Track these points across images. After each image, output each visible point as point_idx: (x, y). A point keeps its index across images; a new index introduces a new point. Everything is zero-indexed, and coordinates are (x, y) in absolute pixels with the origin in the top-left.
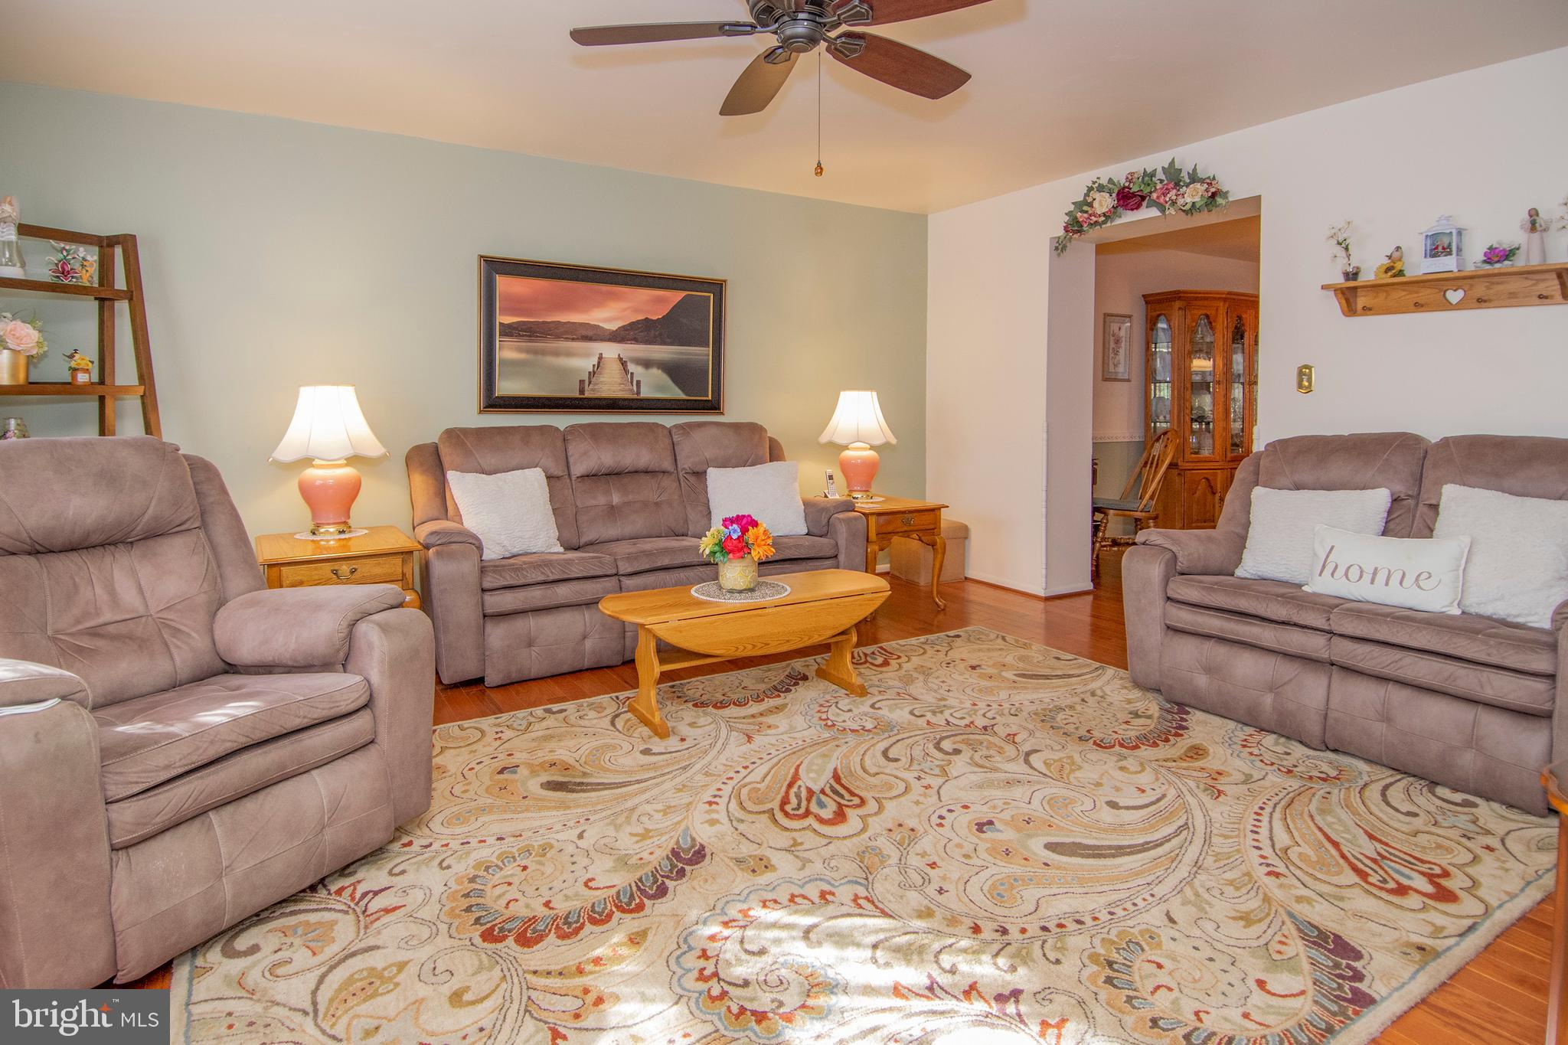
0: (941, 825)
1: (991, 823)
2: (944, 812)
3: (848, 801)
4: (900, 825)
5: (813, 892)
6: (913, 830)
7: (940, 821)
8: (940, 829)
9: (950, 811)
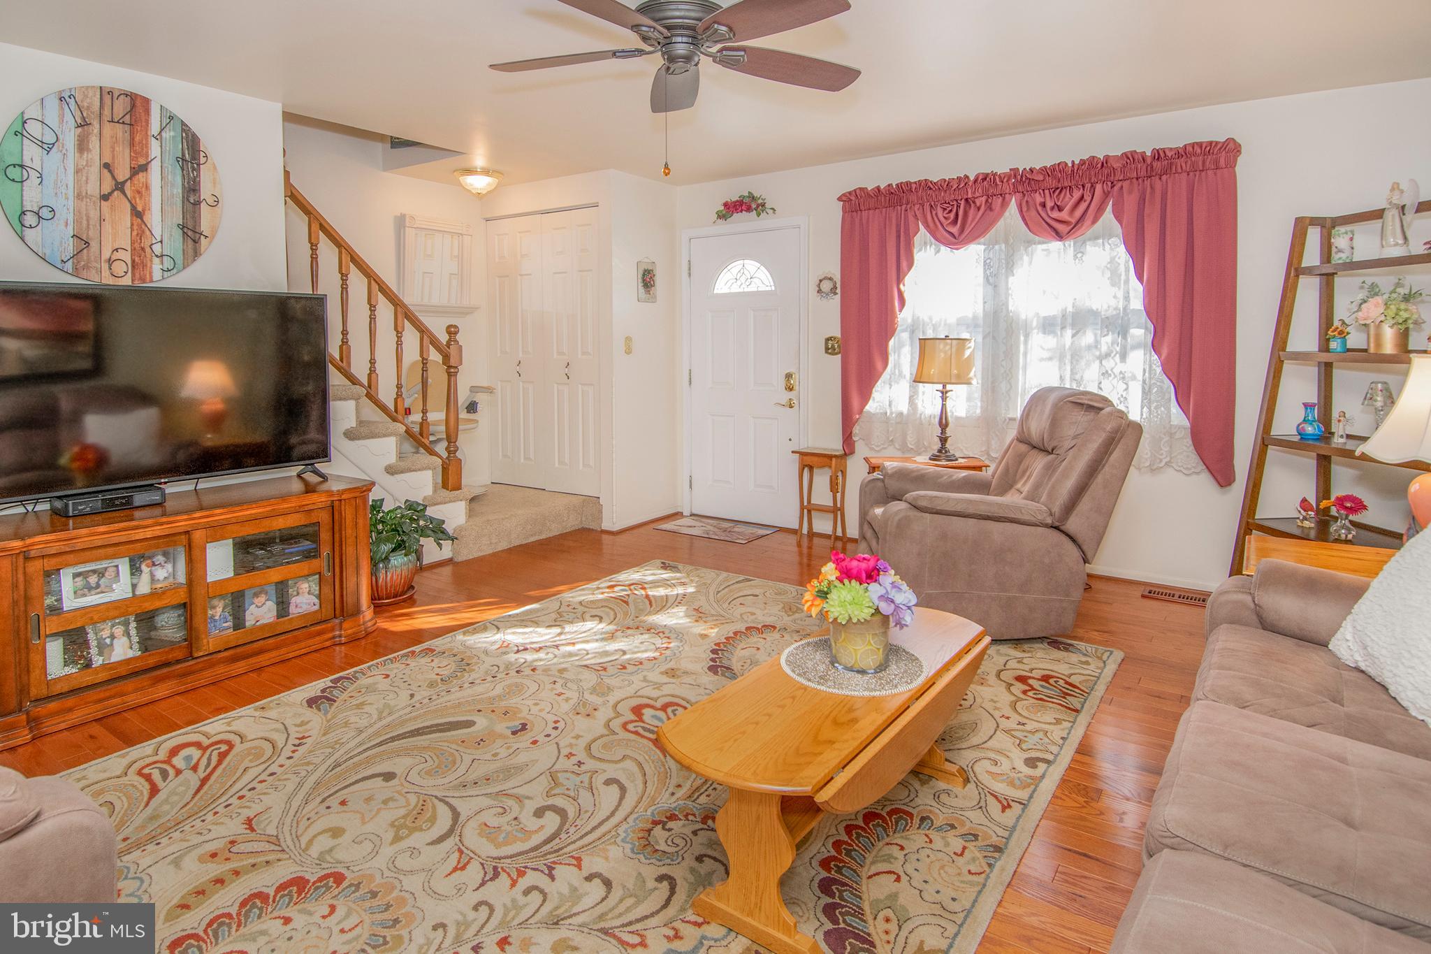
0: (556, 722)
1: (514, 733)
2: (554, 733)
3: (637, 726)
4: (588, 715)
5: (630, 669)
6: (578, 714)
7: (557, 725)
8: (556, 719)
9: (548, 736)
